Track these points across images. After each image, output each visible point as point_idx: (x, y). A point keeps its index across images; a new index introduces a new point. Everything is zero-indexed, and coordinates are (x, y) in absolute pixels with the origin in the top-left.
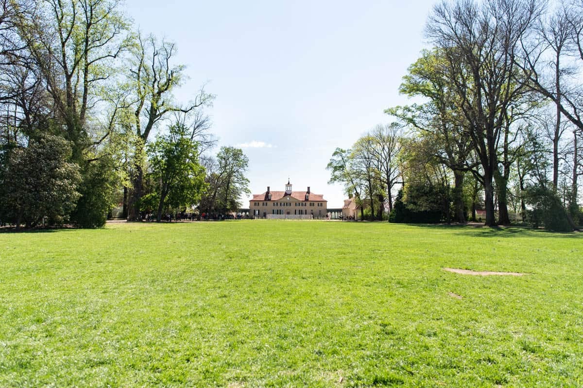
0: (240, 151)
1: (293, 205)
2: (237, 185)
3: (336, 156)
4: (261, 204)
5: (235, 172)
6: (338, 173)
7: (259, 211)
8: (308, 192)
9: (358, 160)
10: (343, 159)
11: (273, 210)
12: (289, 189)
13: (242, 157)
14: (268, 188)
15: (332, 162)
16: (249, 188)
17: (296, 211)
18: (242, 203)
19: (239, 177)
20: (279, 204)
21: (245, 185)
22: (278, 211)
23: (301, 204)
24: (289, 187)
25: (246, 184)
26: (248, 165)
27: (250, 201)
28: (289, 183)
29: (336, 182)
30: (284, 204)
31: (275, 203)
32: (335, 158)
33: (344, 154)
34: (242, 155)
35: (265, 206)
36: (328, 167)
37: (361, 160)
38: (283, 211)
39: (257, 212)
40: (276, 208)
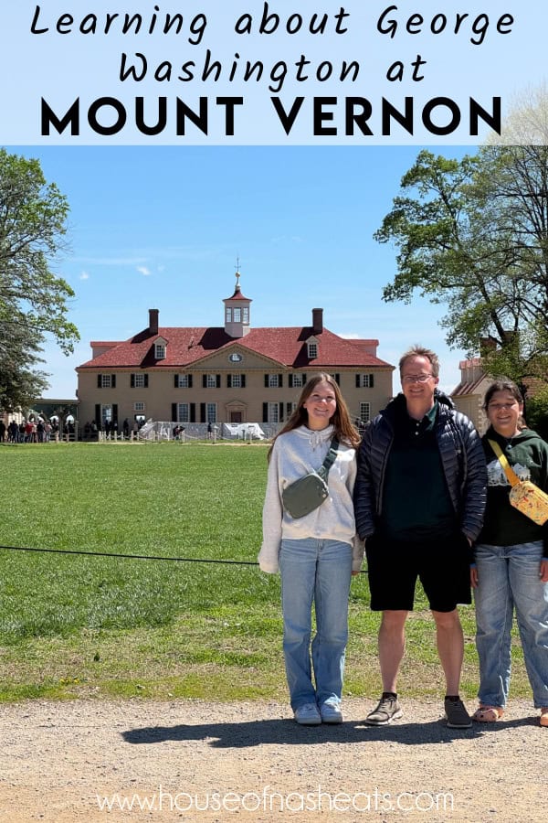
0: (33, 166)
1: (255, 380)
2: (24, 306)
3: (420, 184)
4: (123, 380)
5: (13, 255)
6: (423, 254)
7: (115, 409)
8: (316, 329)
9: (507, 202)
10: (445, 198)
11: (174, 406)
12: (237, 319)
13: (43, 192)
14: (154, 315)
15: (401, 213)
16: (69, 318)
17: (265, 406)
18: (47, 379)
19: (32, 273)
20: (197, 381)
21: (54, 307)
22: (193, 406)
23: (285, 380)
24: (237, 311)
25: (59, 300)
26: (63, 226)
27: (77, 369)
28: (237, 292)
29: (418, 290)
30: (218, 377)
31: (182, 378)
32: (413, 193)
33: (449, 179)
34: (43, 182)
35: (139, 390)
36: (383, 234)
37: (518, 202)
38: (212, 407)
39: (109, 412)
40: (185, 397)
